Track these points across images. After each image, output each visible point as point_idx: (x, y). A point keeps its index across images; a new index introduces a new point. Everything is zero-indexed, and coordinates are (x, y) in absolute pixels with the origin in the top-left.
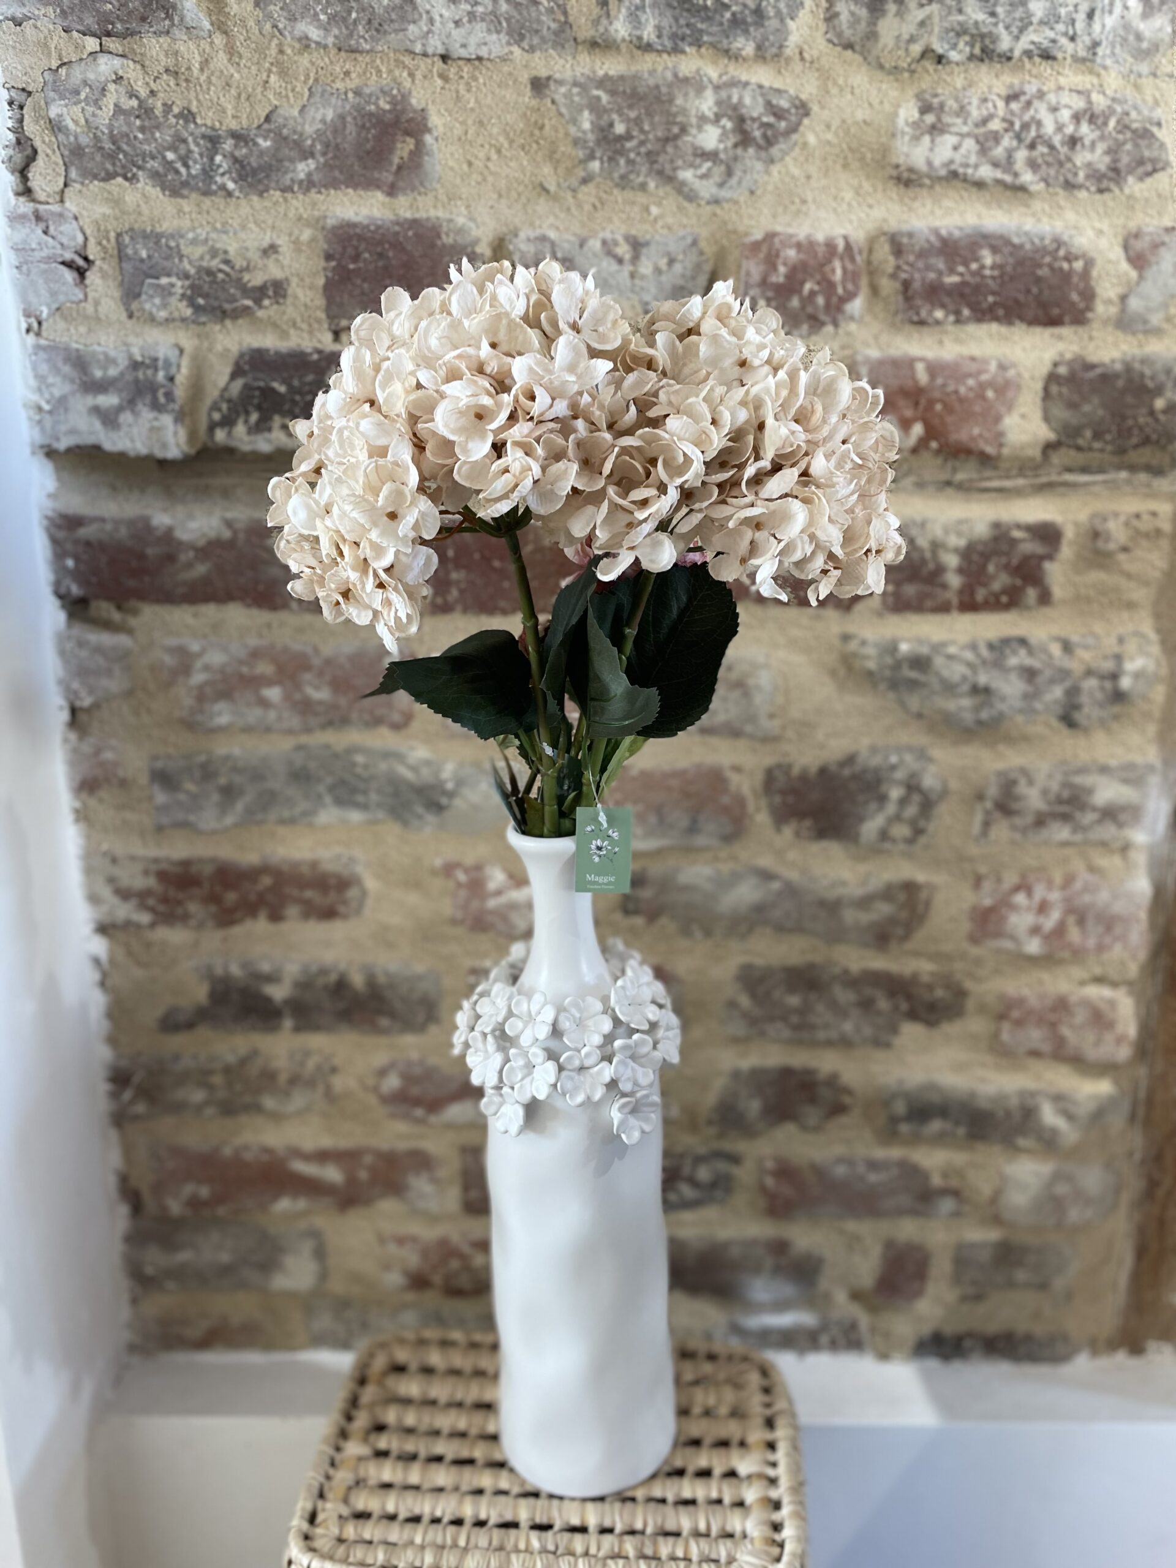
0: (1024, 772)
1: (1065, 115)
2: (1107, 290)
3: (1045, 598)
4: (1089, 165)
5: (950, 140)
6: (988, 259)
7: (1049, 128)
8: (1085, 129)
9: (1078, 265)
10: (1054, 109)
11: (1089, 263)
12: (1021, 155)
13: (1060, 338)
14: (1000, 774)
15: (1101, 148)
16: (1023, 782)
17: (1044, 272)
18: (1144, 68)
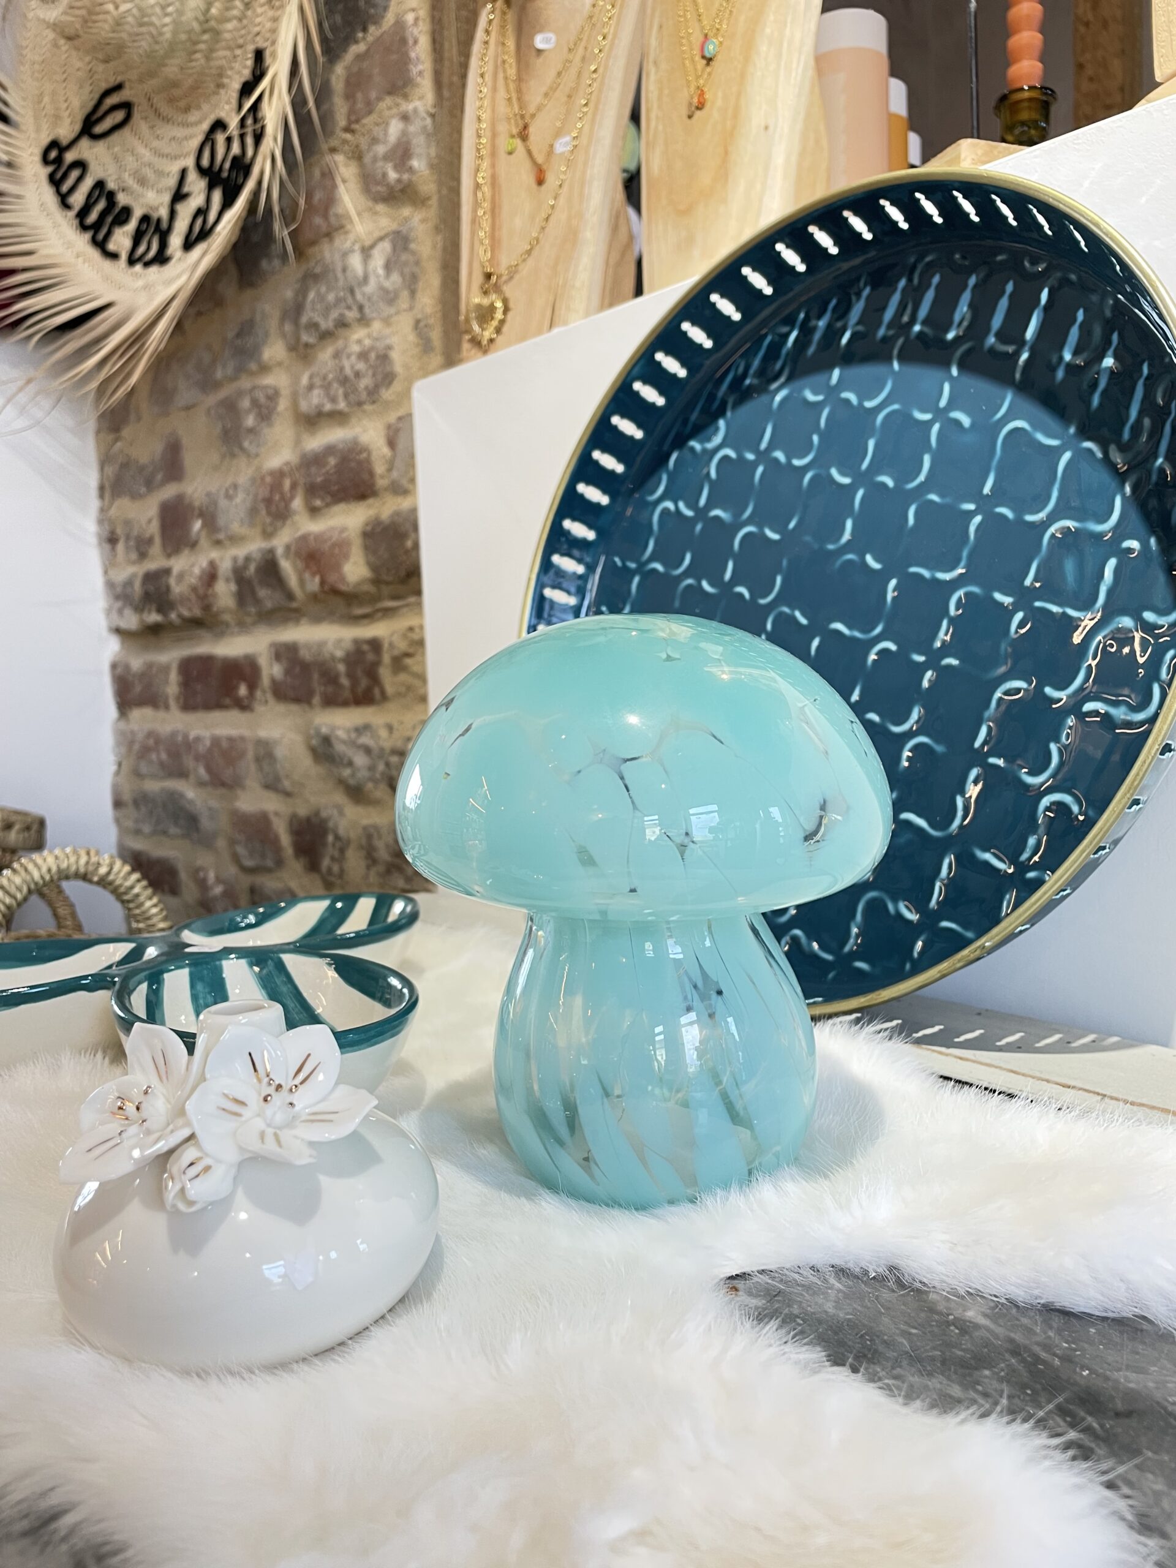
0: (376, 827)
1: (353, 358)
2: (379, 469)
3: (384, 697)
4: (366, 388)
5: (316, 392)
6: (332, 461)
7: (348, 371)
8: (361, 366)
9: (365, 455)
10: (349, 356)
11: (369, 454)
12: (341, 391)
13: (369, 507)
14: (365, 828)
15: (370, 373)
16: (375, 835)
17: (353, 464)
18: (392, 310)
